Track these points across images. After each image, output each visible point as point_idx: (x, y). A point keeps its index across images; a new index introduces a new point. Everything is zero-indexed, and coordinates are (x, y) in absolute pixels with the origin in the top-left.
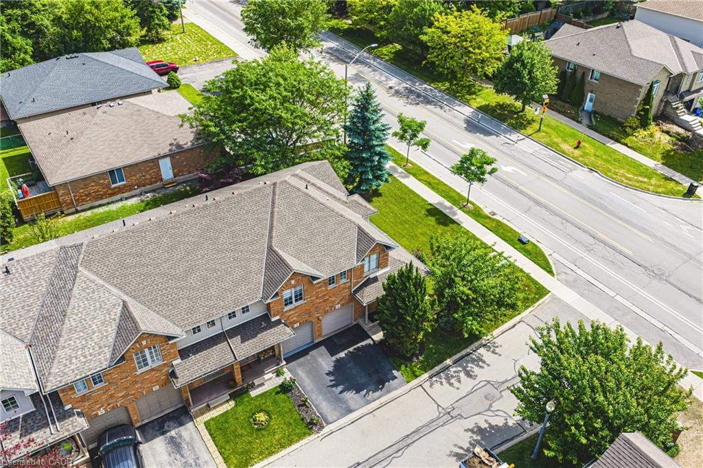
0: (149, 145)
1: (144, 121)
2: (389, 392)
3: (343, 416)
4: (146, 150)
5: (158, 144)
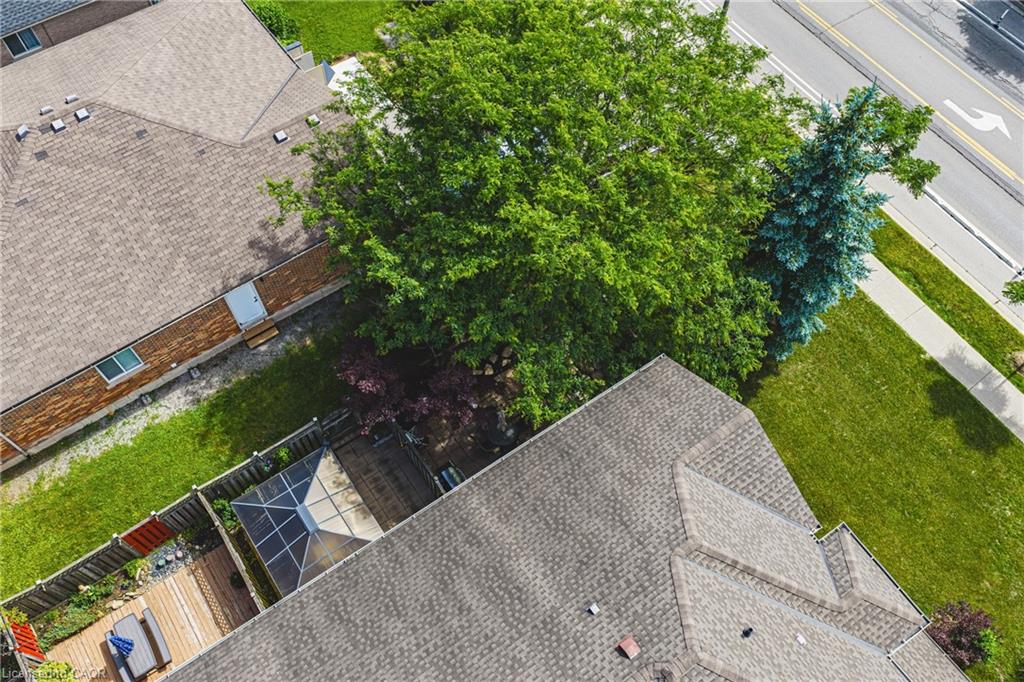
0: (191, 258)
1: (161, 173)
4: (187, 278)
5: (216, 252)
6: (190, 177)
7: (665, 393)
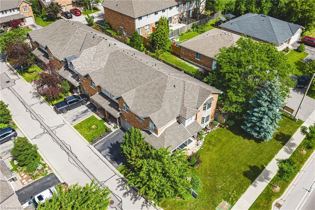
2: (111, 163)
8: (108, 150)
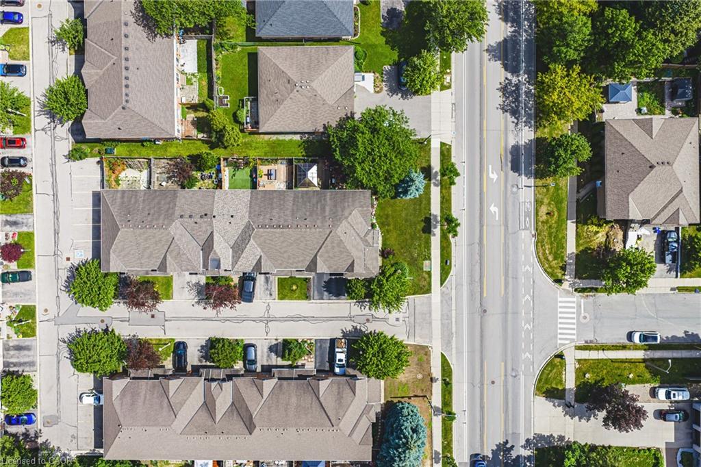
1: (315, 104)
2: (339, 299)
3: (319, 299)
6: (320, 108)
7: (365, 197)
8: (326, 293)
